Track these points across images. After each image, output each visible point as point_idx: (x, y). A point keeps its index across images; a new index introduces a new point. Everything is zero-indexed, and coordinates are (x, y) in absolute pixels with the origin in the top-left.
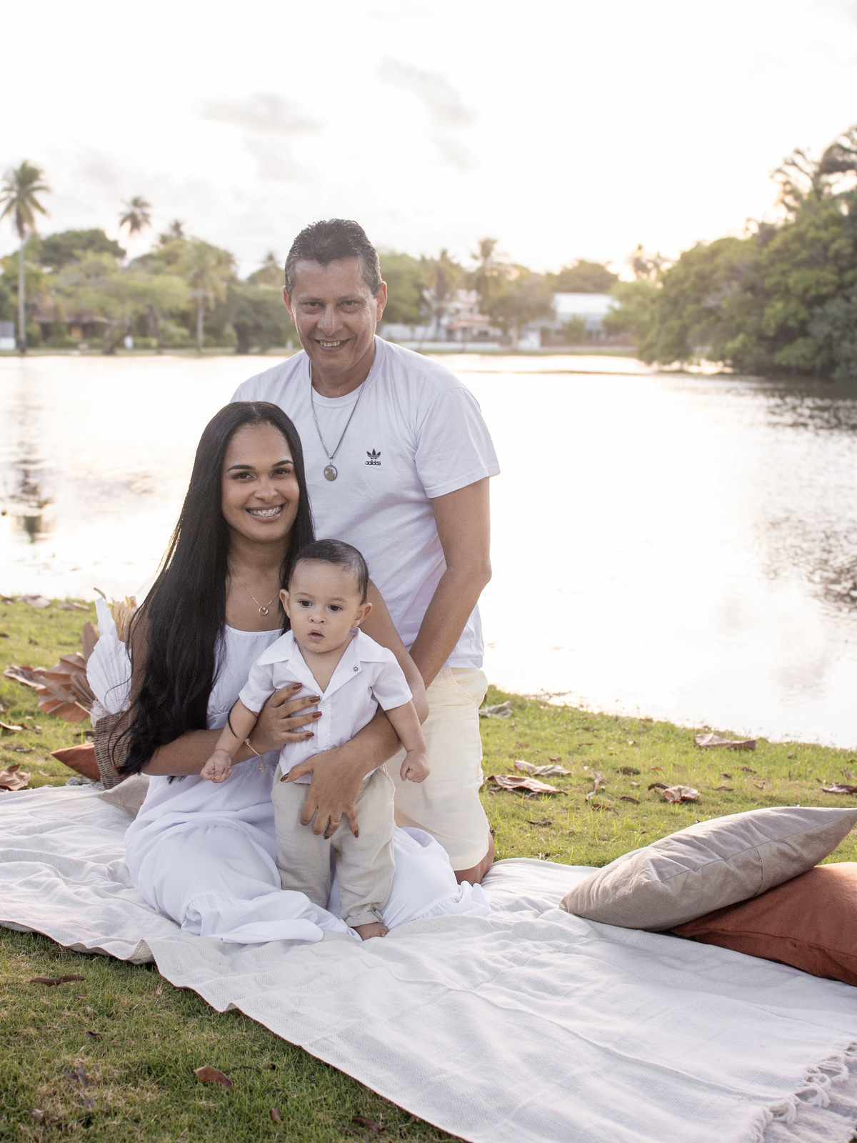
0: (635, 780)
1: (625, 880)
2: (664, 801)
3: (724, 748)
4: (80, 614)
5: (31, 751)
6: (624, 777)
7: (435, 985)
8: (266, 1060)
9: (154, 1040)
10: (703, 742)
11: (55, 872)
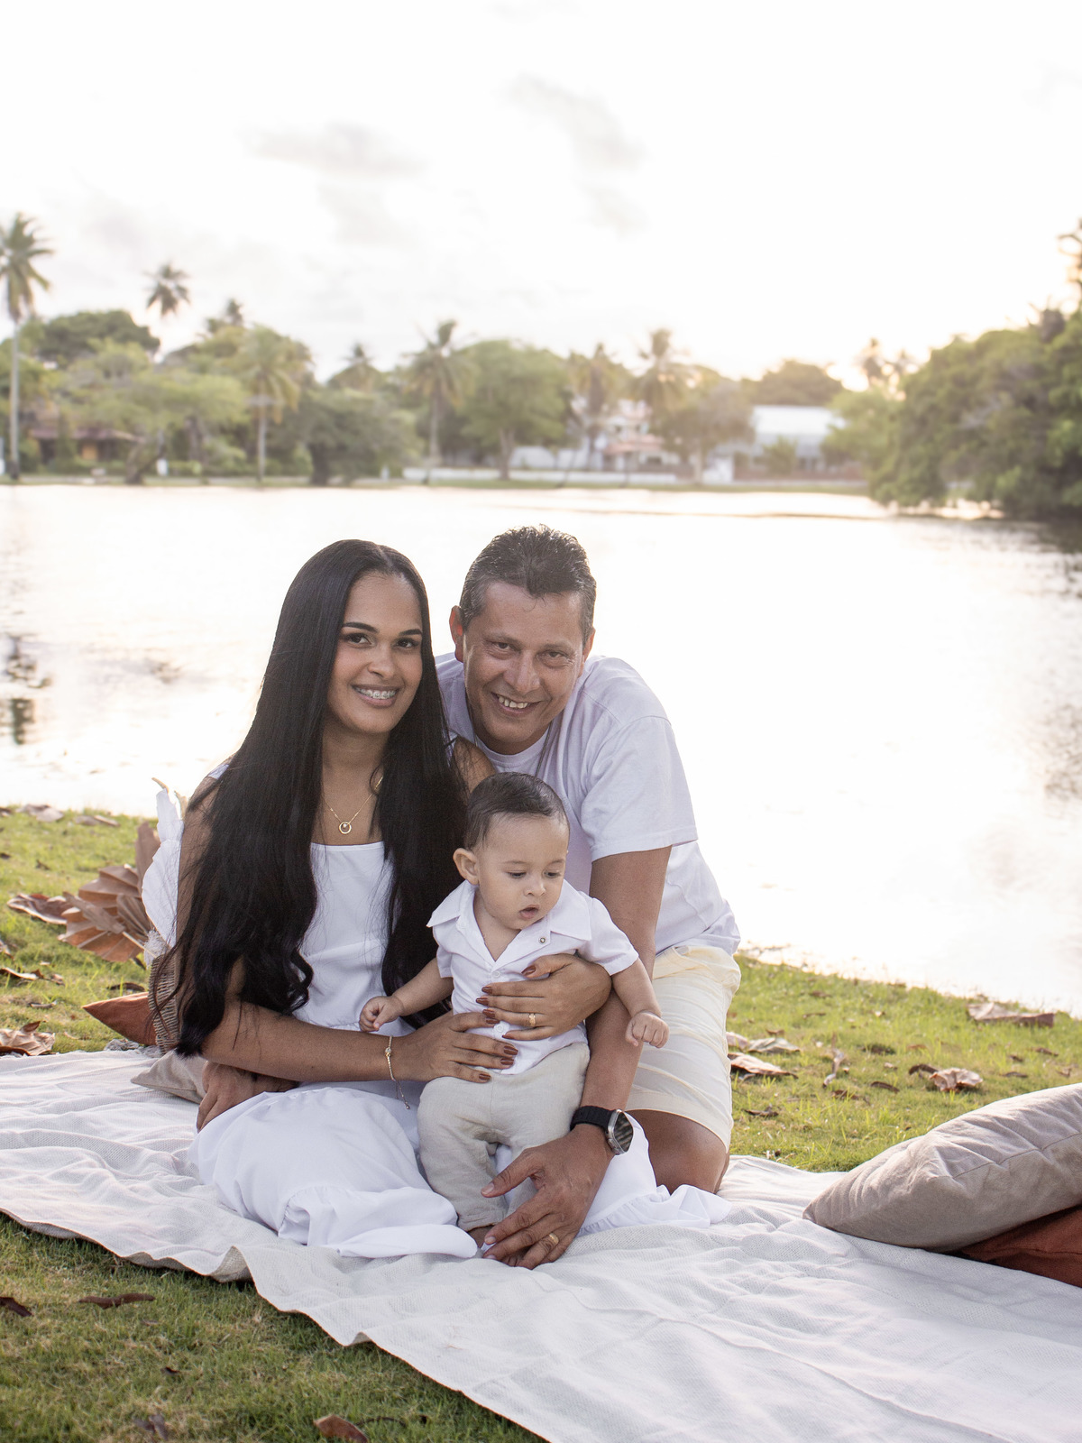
0: (889, 1062)
1: (899, 1176)
2: (933, 1088)
3: (1010, 1022)
4: (106, 830)
5: (50, 1006)
6: (874, 1057)
7: (641, 1314)
8: (412, 1410)
9: (255, 1381)
10: (980, 1015)
11: (100, 1161)
